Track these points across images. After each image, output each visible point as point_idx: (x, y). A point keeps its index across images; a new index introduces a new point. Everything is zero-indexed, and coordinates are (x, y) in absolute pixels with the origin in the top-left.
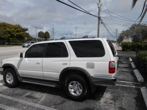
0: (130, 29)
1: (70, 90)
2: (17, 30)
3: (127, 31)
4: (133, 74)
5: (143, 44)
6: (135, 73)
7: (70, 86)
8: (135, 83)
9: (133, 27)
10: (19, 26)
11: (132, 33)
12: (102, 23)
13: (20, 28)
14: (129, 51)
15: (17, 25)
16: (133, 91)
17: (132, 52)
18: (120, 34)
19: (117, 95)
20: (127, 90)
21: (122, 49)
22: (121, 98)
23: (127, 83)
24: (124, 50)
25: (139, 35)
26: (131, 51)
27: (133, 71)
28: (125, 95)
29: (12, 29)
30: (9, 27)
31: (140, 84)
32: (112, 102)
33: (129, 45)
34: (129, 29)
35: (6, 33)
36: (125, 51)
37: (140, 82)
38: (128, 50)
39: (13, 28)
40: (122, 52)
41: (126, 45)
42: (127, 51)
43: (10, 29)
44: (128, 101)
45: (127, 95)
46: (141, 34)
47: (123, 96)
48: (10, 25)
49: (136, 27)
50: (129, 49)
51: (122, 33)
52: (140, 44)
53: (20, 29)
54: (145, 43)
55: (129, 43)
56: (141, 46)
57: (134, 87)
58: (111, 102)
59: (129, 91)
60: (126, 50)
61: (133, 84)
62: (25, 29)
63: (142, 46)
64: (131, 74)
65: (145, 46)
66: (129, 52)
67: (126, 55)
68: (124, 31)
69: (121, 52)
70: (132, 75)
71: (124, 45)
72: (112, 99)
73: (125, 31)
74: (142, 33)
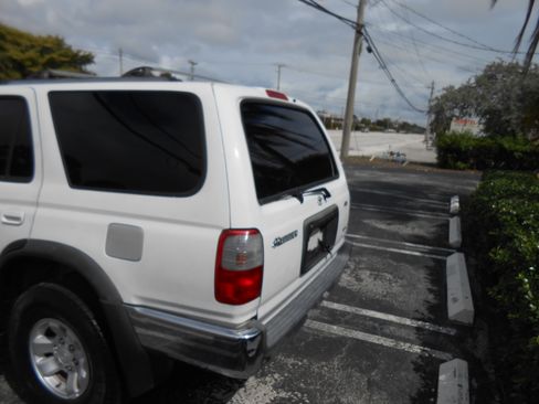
0: (479, 81)
1: (38, 360)
2: (47, 57)
3: (466, 89)
4: (438, 276)
5: (518, 147)
6: (448, 273)
7: (40, 339)
8: (427, 326)
9: (490, 75)
10: (59, 43)
11: (483, 97)
12: (370, 50)
13: (62, 52)
14: (464, 169)
15: (50, 37)
16: (403, 374)
17: (473, 172)
18: (437, 98)
20: (374, 366)
21: (438, 158)
23: (391, 323)
24: (443, 163)
25: (508, 110)
26: (471, 168)
27: (445, 262)
29: (32, 53)
30: (18, 44)
31: (453, 332)
33: (463, 144)
34: (473, 81)
35: (7, 67)
36: (450, 168)
37: (454, 324)
38: (459, 163)
39: (33, 47)
40: (435, 170)
41: (453, 143)
42: (456, 168)
43: (23, 52)
46: (519, 104)
48: (21, 35)
49: (499, 76)
50: (465, 161)
51: (443, 97)
52: (506, 146)
53: (61, 55)
54: (527, 142)
55: (466, 136)
56: (512, 152)
57: (417, 349)
59: (377, 378)
60: (451, 162)
61: (418, 329)
62: (83, 57)
63: (516, 154)
64: (431, 274)
65: (525, 153)
66: (464, 173)
67: (447, 185)
68: (452, 87)
69: (430, 169)
70: (433, 282)
71: (445, 142)
73: (457, 87)
74: (521, 100)
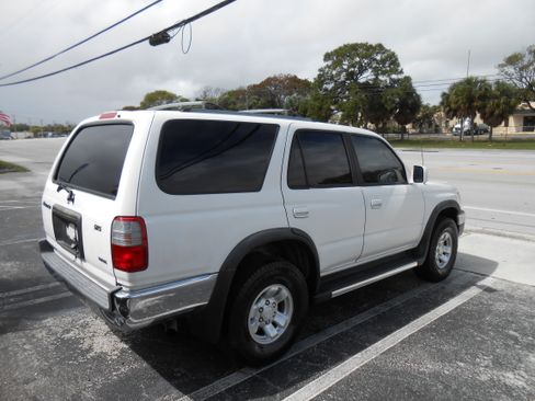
19: (72, 364)
22: (47, 359)
28: (43, 381)
32: (67, 336)
44: (16, 361)
45: (32, 385)
47: (46, 372)
58: (72, 334)
72: (77, 341)
